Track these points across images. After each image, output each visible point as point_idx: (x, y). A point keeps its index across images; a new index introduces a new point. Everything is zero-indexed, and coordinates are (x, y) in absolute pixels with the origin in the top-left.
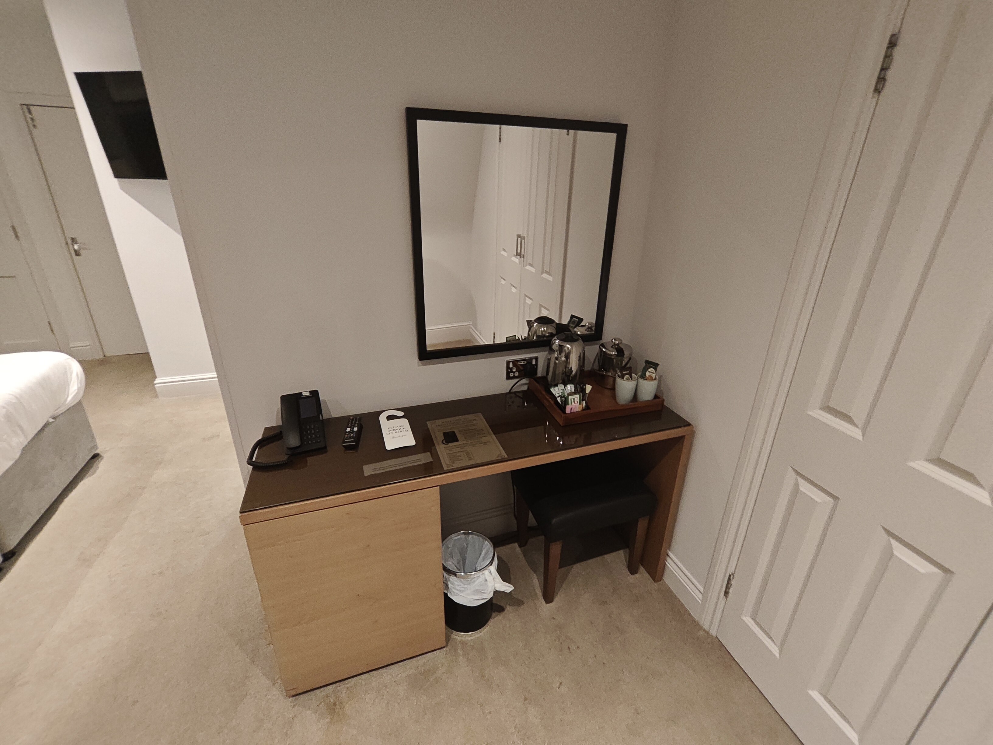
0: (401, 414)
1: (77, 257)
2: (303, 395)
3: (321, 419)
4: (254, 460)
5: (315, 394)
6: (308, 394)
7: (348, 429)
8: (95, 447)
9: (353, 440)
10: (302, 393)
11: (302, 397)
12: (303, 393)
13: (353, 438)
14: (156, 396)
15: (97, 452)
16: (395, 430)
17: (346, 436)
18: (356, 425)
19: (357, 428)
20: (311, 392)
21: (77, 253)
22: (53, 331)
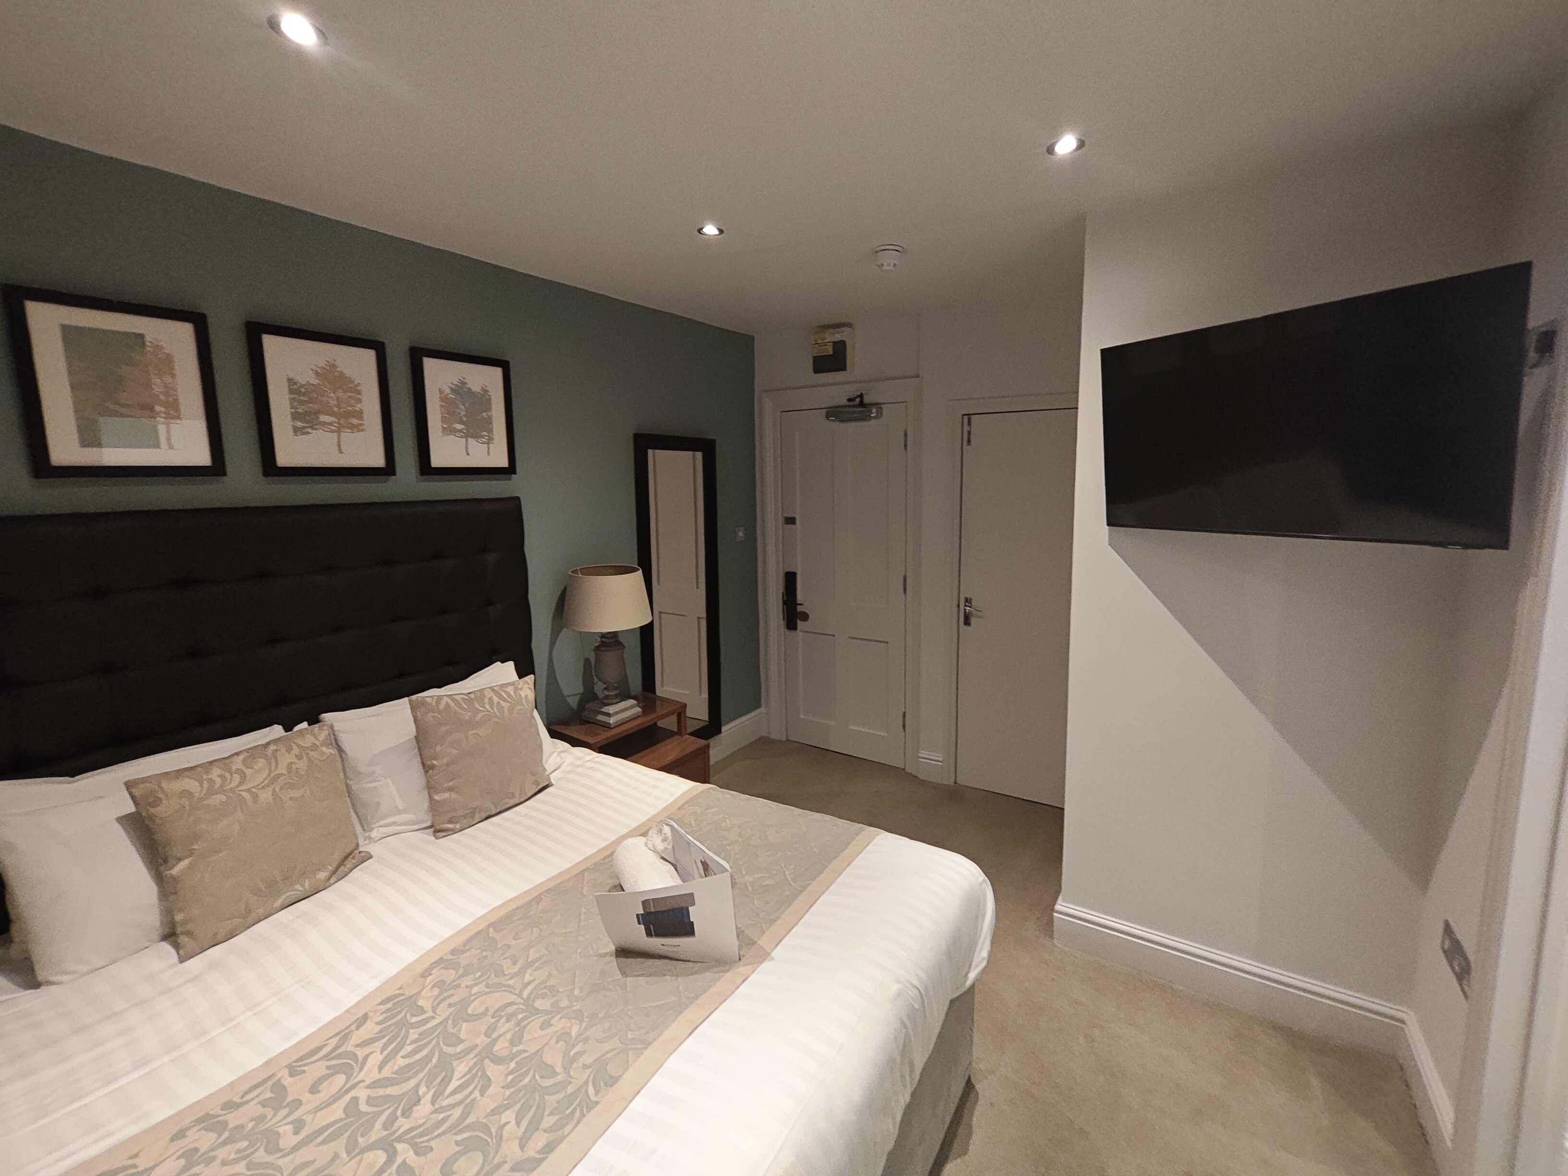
1: (966, 626)
14: (1053, 942)
21: (967, 622)
22: (904, 726)
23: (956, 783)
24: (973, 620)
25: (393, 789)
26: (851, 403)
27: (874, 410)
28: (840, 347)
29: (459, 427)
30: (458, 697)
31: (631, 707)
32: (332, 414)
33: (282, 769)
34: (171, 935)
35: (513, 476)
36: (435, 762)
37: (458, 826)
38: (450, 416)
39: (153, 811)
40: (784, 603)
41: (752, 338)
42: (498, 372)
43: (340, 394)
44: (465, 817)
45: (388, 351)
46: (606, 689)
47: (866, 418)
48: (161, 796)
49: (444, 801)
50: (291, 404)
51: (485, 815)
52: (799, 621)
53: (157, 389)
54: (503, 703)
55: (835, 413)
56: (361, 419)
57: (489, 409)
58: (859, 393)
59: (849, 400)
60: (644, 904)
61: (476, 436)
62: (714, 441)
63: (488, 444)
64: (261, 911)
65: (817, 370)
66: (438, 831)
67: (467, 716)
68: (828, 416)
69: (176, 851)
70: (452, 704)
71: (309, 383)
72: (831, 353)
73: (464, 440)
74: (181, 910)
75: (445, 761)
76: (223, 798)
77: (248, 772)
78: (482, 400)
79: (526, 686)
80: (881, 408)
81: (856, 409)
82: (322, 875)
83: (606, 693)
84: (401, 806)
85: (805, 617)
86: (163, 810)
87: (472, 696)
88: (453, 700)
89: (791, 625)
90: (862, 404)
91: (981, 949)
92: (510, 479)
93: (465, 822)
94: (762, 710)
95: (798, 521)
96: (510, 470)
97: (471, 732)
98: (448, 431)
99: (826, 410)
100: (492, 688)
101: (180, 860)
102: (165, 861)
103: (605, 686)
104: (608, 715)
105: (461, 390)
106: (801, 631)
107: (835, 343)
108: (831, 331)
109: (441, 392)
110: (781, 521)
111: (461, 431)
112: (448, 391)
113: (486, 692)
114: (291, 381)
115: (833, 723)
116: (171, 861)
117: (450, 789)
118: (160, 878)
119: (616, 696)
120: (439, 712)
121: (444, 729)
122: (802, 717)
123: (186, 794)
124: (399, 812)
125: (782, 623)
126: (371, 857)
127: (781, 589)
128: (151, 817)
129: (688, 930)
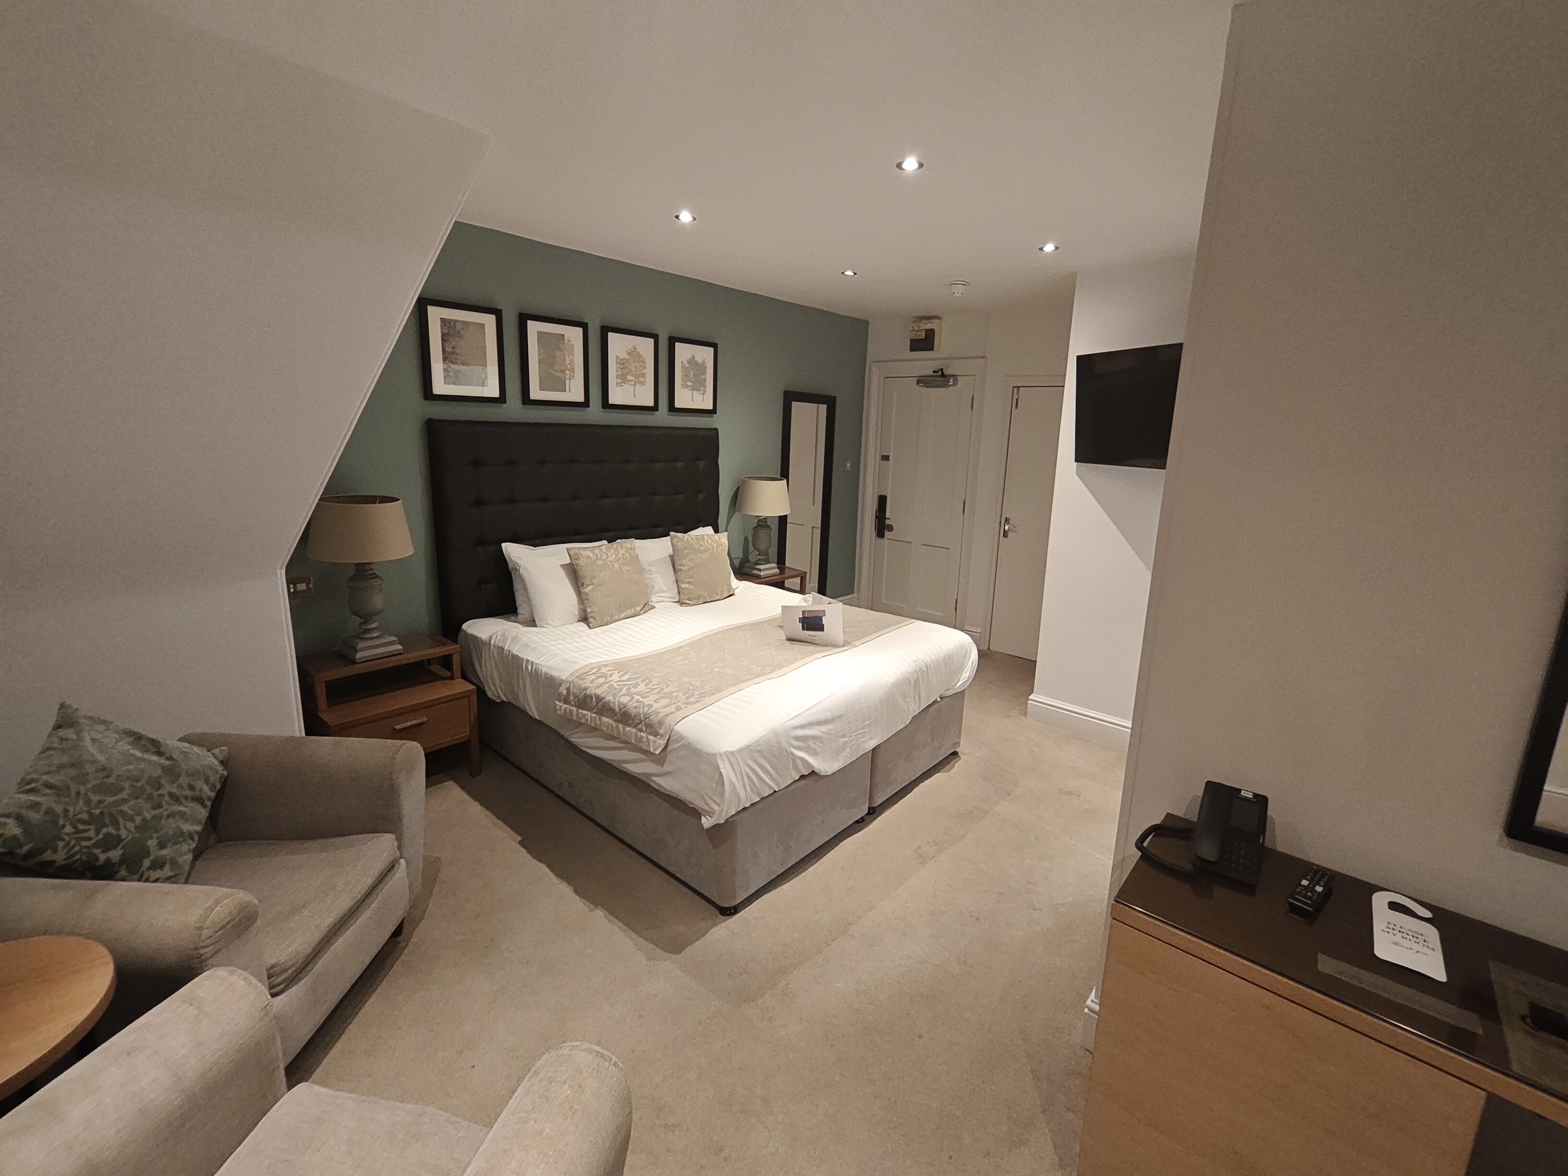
0: (1428, 914)
1: (1004, 539)
2: (1242, 794)
3: (1261, 841)
4: (1145, 844)
5: (1261, 801)
6: (1250, 796)
7: (1305, 882)
8: (958, 744)
9: (1310, 902)
10: (1240, 790)
11: (1239, 796)
12: (1242, 791)
13: (1310, 898)
14: (1025, 714)
15: (957, 750)
16: (1403, 932)
17: (1298, 890)
18: (1322, 883)
19: (1322, 888)
20: (1255, 795)
21: (1005, 534)
22: (956, 609)
23: (989, 649)
24: (1010, 534)
25: (660, 580)
26: (936, 374)
27: (951, 380)
28: (930, 334)
29: (690, 384)
30: (693, 537)
31: (773, 568)
32: (632, 375)
33: (620, 556)
34: (584, 619)
35: (714, 415)
36: (682, 568)
37: (692, 603)
38: (686, 376)
39: (577, 562)
40: (877, 517)
41: (866, 323)
42: (711, 350)
43: (637, 364)
44: (696, 598)
45: (660, 339)
46: (758, 555)
47: (946, 385)
48: (580, 556)
49: (686, 589)
50: (617, 370)
51: (704, 601)
52: (886, 531)
53: (567, 362)
54: (713, 544)
55: (923, 381)
56: (645, 378)
57: (705, 373)
58: (940, 368)
59: (934, 372)
60: (803, 612)
61: (698, 390)
62: (835, 397)
63: (703, 395)
64: (616, 617)
65: (912, 349)
66: (681, 603)
67: (697, 546)
68: (918, 382)
69: (587, 581)
70: (689, 539)
71: (624, 358)
72: (924, 337)
73: (691, 391)
74: (590, 607)
75: (687, 568)
76: (602, 562)
77: (609, 554)
78: (701, 368)
79: (724, 537)
80: (957, 379)
81: (939, 379)
82: (638, 609)
83: (758, 557)
84: (664, 588)
85: (891, 528)
86: (582, 562)
87: (699, 537)
88: (691, 538)
89: (880, 534)
90: (943, 375)
91: (966, 673)
92: (712, 417)
93: (695, 602)
94: (855, 595)
95: (891, 458)
96: (713, 411)
97: (699, 556)
98: (685, 386)
99: (917, 378)
100: (707, 535)
101: (588, 585)
102: (583, 585)
103: (758, 553)
104: (760, 570)
105: (692, 361)
106: (887, 539)
107: (926, 330)
108: (925, 321)
109: (682, 362)
110: (878, 458)
111: (690, 386)
112: (685, 362)
113: (705, 536)
114: (617, 357)
115: (905, 606)
116: (585, 586)
117: (689, 583)
118: (579, 593)
119: (764, 560)
120: (684, 542)
121: (686, 551)
122: (883, 601)
123: (589, 557)
124: (663, 591)
125: (874, 533)
126: (655, 608)
127: (875, 508)
128: (577, 565)
129: (821, 628)
